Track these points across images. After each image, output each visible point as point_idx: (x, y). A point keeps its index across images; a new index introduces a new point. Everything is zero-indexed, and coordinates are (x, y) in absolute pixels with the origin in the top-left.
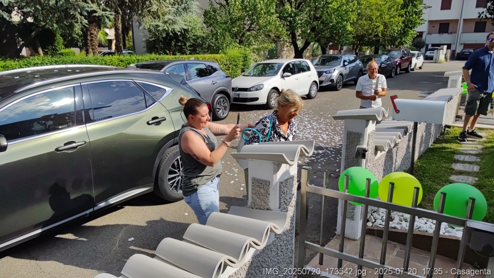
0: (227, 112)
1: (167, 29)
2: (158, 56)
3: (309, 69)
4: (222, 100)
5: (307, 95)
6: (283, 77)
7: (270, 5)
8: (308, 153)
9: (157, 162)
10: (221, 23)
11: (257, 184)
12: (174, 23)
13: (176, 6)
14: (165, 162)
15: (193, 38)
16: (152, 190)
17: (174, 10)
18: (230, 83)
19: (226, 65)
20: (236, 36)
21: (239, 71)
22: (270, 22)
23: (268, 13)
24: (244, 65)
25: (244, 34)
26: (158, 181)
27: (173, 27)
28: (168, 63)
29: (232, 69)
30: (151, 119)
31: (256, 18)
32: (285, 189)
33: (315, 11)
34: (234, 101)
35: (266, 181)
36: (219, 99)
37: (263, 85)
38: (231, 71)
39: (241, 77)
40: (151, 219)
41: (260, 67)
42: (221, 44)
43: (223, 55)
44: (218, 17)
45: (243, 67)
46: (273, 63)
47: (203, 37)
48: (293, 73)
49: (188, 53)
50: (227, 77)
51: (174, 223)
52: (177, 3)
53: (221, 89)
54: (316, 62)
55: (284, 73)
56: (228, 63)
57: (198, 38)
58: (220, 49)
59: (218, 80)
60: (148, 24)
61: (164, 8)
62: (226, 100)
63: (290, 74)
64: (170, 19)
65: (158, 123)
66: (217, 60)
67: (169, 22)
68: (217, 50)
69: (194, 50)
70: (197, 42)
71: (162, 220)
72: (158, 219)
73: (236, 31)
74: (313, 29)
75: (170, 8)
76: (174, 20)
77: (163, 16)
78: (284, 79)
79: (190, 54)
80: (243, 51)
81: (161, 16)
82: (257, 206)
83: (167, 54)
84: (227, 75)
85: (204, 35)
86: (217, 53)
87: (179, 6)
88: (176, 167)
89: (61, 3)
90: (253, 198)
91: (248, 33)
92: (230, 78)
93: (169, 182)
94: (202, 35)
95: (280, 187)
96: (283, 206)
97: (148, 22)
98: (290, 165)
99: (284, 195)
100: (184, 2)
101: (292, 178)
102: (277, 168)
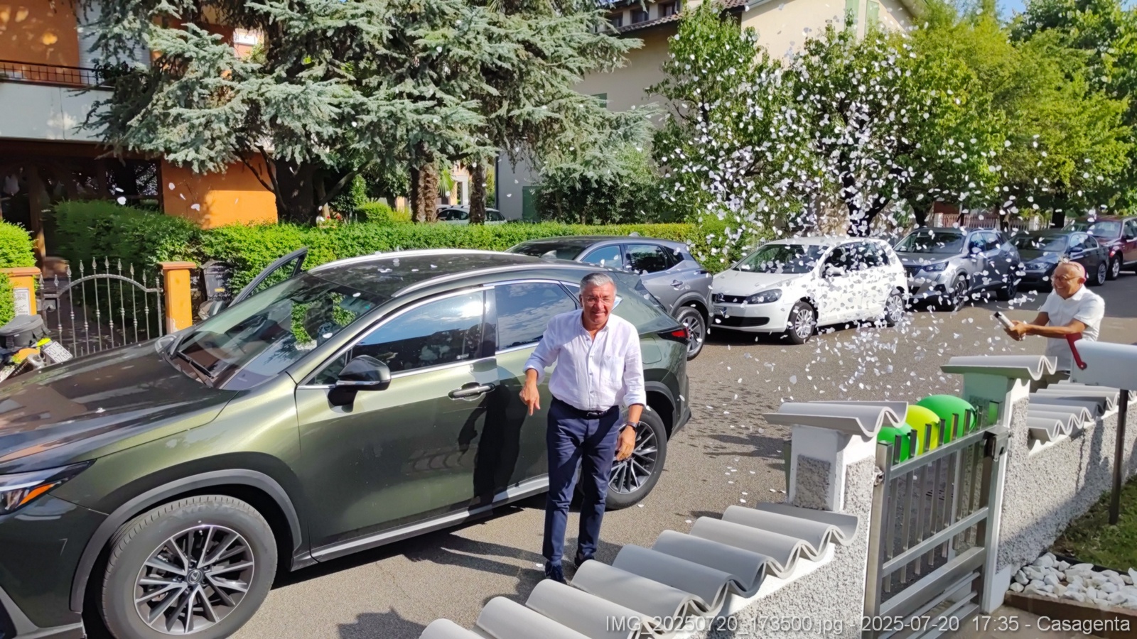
0: (699, 344)
1: (589, 176)
2: (563, 226)
3: (885, 260)
4: (690, 319)
6: (825, 275)
8: (896, 421)
11: (808, 466)
12: (603, 163)
13: (608, 130)
15: (631, 189)
17: (602, 138)
18: (709, 283)
19: (698, 247)
21: (725, 260)
24: (737, 248)
27: (600, 172)
28: (591, 242)
29: (711, 256)
32: (855, 478)
35: (823, 463)
36: (684, 317)
37: (779, 291)
38: (707, 258)
39: (730, 271)
41: (773, 252)
42: (689, 203)
43: (693, 226)
44: (685, 148)
45: (733, 251)
46: (801, 246)
47: (651, 189)
48: (848, 268)
49: (618, 218)
50: (702, 273)
52: (607, 123)
53: (690, 297)
54: (900, 245)
55: (827, 267)
56: (704, 242)
57: (640, 190)
58: (687, 213)
59: (685, 277)
60: (553, 166)
61: (585, 134)
62: (699, 319)
63: (842, 270)
64: (595, 157)
66: (680, 236)
67: (593, 162)
68: (679, 215)
69: (629, 216)
70: (635, 197)
76: (602, 159)
77: (583, 150)
78: (828, 281)
79: (621, 222)
81: (579, 152)
82: (804, 504)
83: (575, 220)
84: (702, 269)
85: (654, 184)
86: (679, 222)
87: (614, 131)
89: (415, 132)
90: (797, 489)
92: (707, 275)
94: (649, 182)
95: (847, 474)
96: (851, 506)
97: (554, 163)
98: (866, 439)
99: (852, 489)
100: (623, 121)
101: (868, 461)
102: (843, 442)
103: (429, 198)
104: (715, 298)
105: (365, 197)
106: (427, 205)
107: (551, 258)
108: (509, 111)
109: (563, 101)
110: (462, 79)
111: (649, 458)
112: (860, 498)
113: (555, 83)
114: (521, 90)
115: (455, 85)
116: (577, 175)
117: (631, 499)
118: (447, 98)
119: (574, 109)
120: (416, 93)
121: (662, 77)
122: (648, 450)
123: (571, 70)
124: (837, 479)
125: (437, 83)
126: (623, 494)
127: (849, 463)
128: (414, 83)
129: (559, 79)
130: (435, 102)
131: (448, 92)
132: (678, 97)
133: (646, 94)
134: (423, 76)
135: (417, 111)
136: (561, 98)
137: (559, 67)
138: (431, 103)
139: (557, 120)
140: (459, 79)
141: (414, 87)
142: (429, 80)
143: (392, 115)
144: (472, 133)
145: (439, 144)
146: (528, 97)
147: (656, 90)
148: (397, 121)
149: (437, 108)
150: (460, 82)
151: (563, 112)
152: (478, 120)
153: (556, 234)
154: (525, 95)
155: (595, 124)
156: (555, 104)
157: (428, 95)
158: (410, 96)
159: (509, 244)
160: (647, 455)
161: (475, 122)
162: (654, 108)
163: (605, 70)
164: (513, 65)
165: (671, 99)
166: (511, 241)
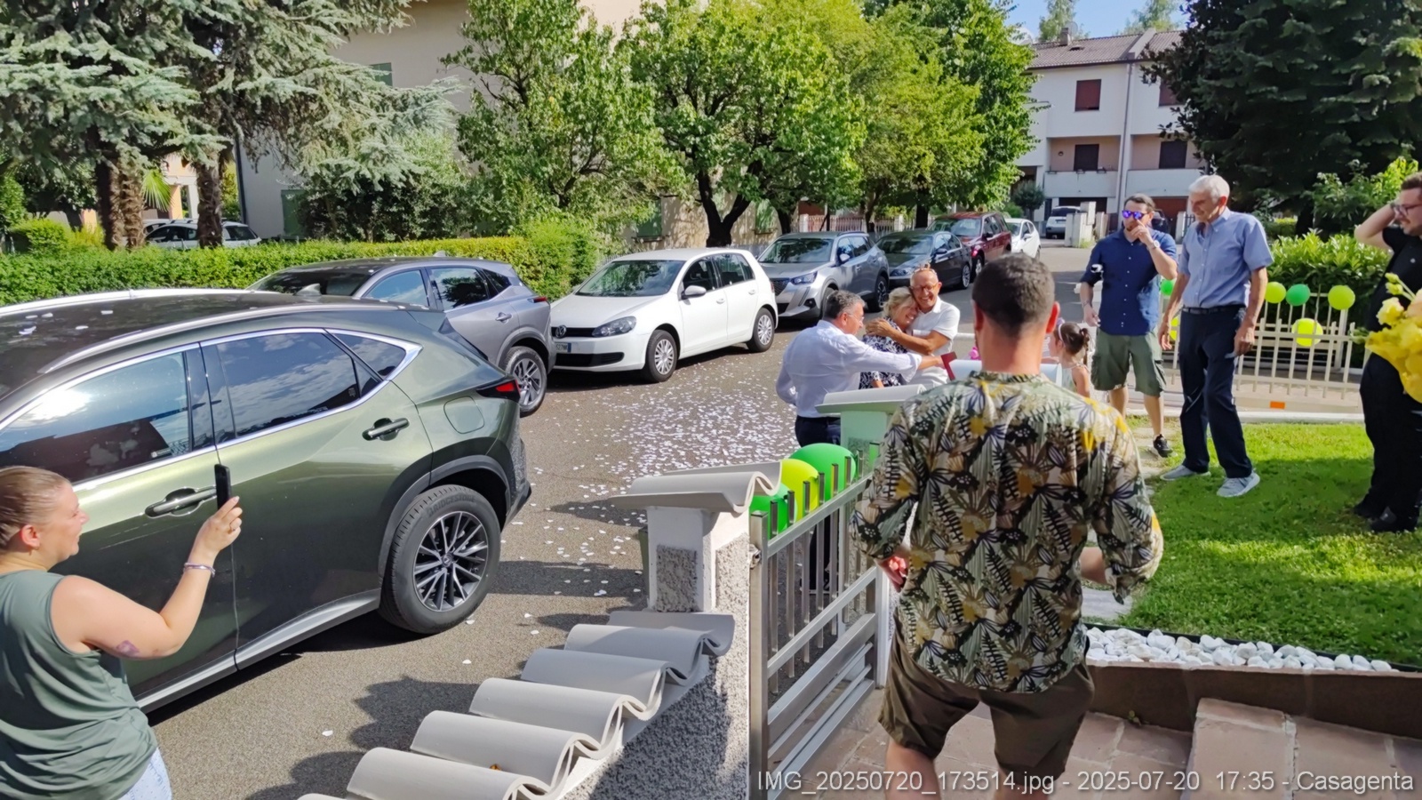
0: (540, 393)
1: (369, 175)
2: (339, 245)
3: (749, 274)
4: (525, 362)
5: (748, 343)
6: (684, 297)
7: (639, 105)
8: (769, 487)
9: (389, 533)
10: (509, 153)
11: (669, 558)
12: (387, 157)
13: (391, 113)
14: (407, 531)
15: (433, 191)
16: (376, 606)
17: (383, 124)
18: (545, 314)
19: (528, 267)
20: (551, 187)
21: (565, 282)
22: (641, 152)
23: (635, 126)
24: (578, 266)
25: (573, 180)
26: (391, 583)
27: (384, 170)
28: (379, 267)
29: (546, 277)
30: (372, 426)
31: (603, 139)
32: (727, 566)
33: (758, 118)
34: (557, 364)
35: (688, 552)
36: (517, 360)
37: (632, 318)
38: (542, 281)
39: (572, 297)
40: (379, 681)
41: (622, 271)
42: (513, 210)
43: (520, 239)
44: (500, 136)
45: (574, 270)
46: (656, 261)
47: (461, 192)
48: (709, 285)
49: (418, 231)
50: (537, 301)
51: (439, 684)
52: (389, 103)
53: (523, 334)
54: (765, 254)
55: (686, 287)
56: (535, 260)
57: (445, 193)
58: (511, 223)
59: (513, 308)
60: (314, 163)
61: (358, 117)
62: (537, 361)
63: (701, 289)
64: (375, 149)
65: (389, 435)
66: (504, 253)
67: (373, 156)
68: (501, 226)
69: (435, 227)
70: (441, 203)
71: (407, 681)
72: (397, 679)
73: (552, 172)
74: (755, 167)
75: (374, 119)
76: (386, 152)
77: (357, 139)
78: (688, 303)
79: (423, 237)
80: (573, 229)
81: (351, 142)
82: (668, 607)
83: (358, 237)
84: (536, 297)
85: (464, 185)
86: (503, 234)
87: (399, 113)
88: (435, 543)
89: (80, 113)
90: (659, 590)
91: (583, 178)
92: (544, 304)
93: (418, 582)
94: (457, 183)
95: (717, 562)
96: (725, 601)
97: (317, 157)
98: (736, 515)
99: (724, 579)
100: (411, 100)
101: (739, 541)
102: (708, 524)
103: (129, 211)
104: (554, 331)
105: (24, 211)
106: (128, 222)
107: (314, 296)
108: (236, 83)
109: (320, 71)
110: (153, 35)
111: (477, 559)
112: (735, 589)
113: (304, 45)
114: (251, 53)
115: (142, 42)
116: (351, 175)
117: (455, 616)
118: (130, 61)
119: (338, 83)
120: (76, 52)
121: (463, 43)
122: (475, 548)
123: (327, 28)
124: (706, 570)
125: (111, 39)
126: (446, 610)
127: (718, 547)
128: (71, 38)
129: (311, 40)
130: (109, 68)
131: (132, 53)
132: (486, 70)
133: (442, 65)
134: (86, 27)
135: (80, 81)
136: (317, 66)
137: (308, 21)
138: (102, 69)
139: (314, 98)
140: (147, 33)
141: (71, 43)
142: (96, 34)
143: (36, 87)
144: (180, 116)
145: (125, 131)
146: (266, 64)
147: (456, 60)
148: (47, 97)
149: (113, 77)
150: (149, 39)
151: (321, 87)
152: (186, 96)
153: (329, 258)
154: (259, 61)
155: (372, 104)
156: (309, 74)
157: (97, 56)
158: (66, 56)
159: (257, 275)
160: (474, 555)
161: (181, 99)
162: (452, 84)
163: (380, 29)
164: (235, 17)
165: (477, 72)
166: (259, 270)
